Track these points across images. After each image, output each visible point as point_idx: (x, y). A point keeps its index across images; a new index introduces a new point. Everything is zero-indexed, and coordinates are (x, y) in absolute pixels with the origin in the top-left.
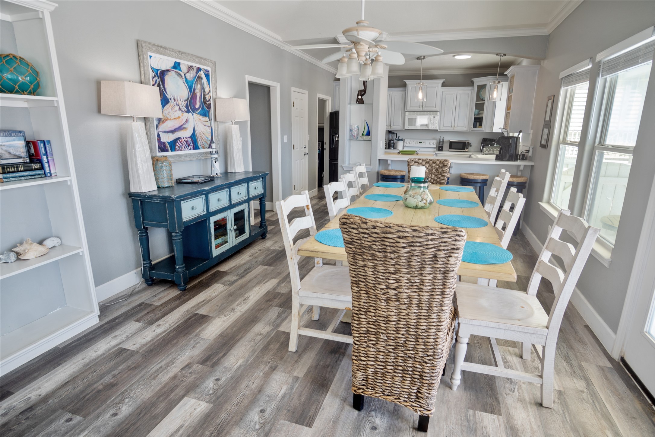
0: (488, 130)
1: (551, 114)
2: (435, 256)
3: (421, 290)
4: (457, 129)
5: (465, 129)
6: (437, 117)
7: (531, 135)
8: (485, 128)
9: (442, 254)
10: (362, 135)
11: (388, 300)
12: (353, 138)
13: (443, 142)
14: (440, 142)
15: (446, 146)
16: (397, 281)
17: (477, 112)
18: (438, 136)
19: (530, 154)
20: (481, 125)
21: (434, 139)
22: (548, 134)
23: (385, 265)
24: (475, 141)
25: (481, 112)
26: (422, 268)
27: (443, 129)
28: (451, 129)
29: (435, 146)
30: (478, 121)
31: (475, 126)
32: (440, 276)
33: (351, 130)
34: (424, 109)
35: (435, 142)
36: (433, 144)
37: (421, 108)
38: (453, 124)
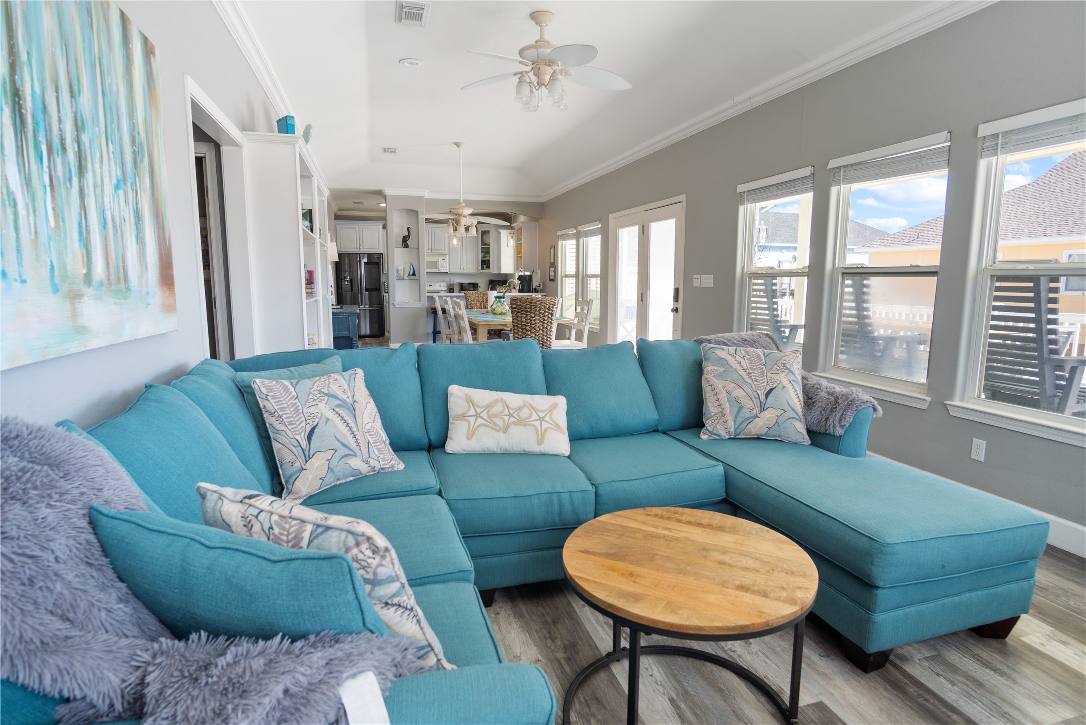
0: (496, 272)
1: (554, 258)
2: (549, 307)
3: (543, 323)
4: (466, 271)
5: (473, 271)
6: (447, 260)
7: (539, 274)
8: (493, 270)
9: (551, 306)
10: (409, 275)
11: (531, 330)
12: (401, 278)
13: (453, 284)
14: (450, 284)
15: (457, 288)
16: (535, 320)
17: (483, 256)
18: (447, 278)
19: (542, 287)
20: (488, 267)
21: (443, 281)
22: (554, 272)
23: (531, 315)
24: (483, 283)
25: (487, 255)
26: (544, 313)
27: (453, 271)
28: (461, 271)
29: (446, 289)
30: (486, 264)
31: (483, 268)
32: (550, 316)
33: (398, 271)
34: (433, 251)
35: (445, 284)
36: (443, 286)
37: (430, 251)
38: (462, 266)
